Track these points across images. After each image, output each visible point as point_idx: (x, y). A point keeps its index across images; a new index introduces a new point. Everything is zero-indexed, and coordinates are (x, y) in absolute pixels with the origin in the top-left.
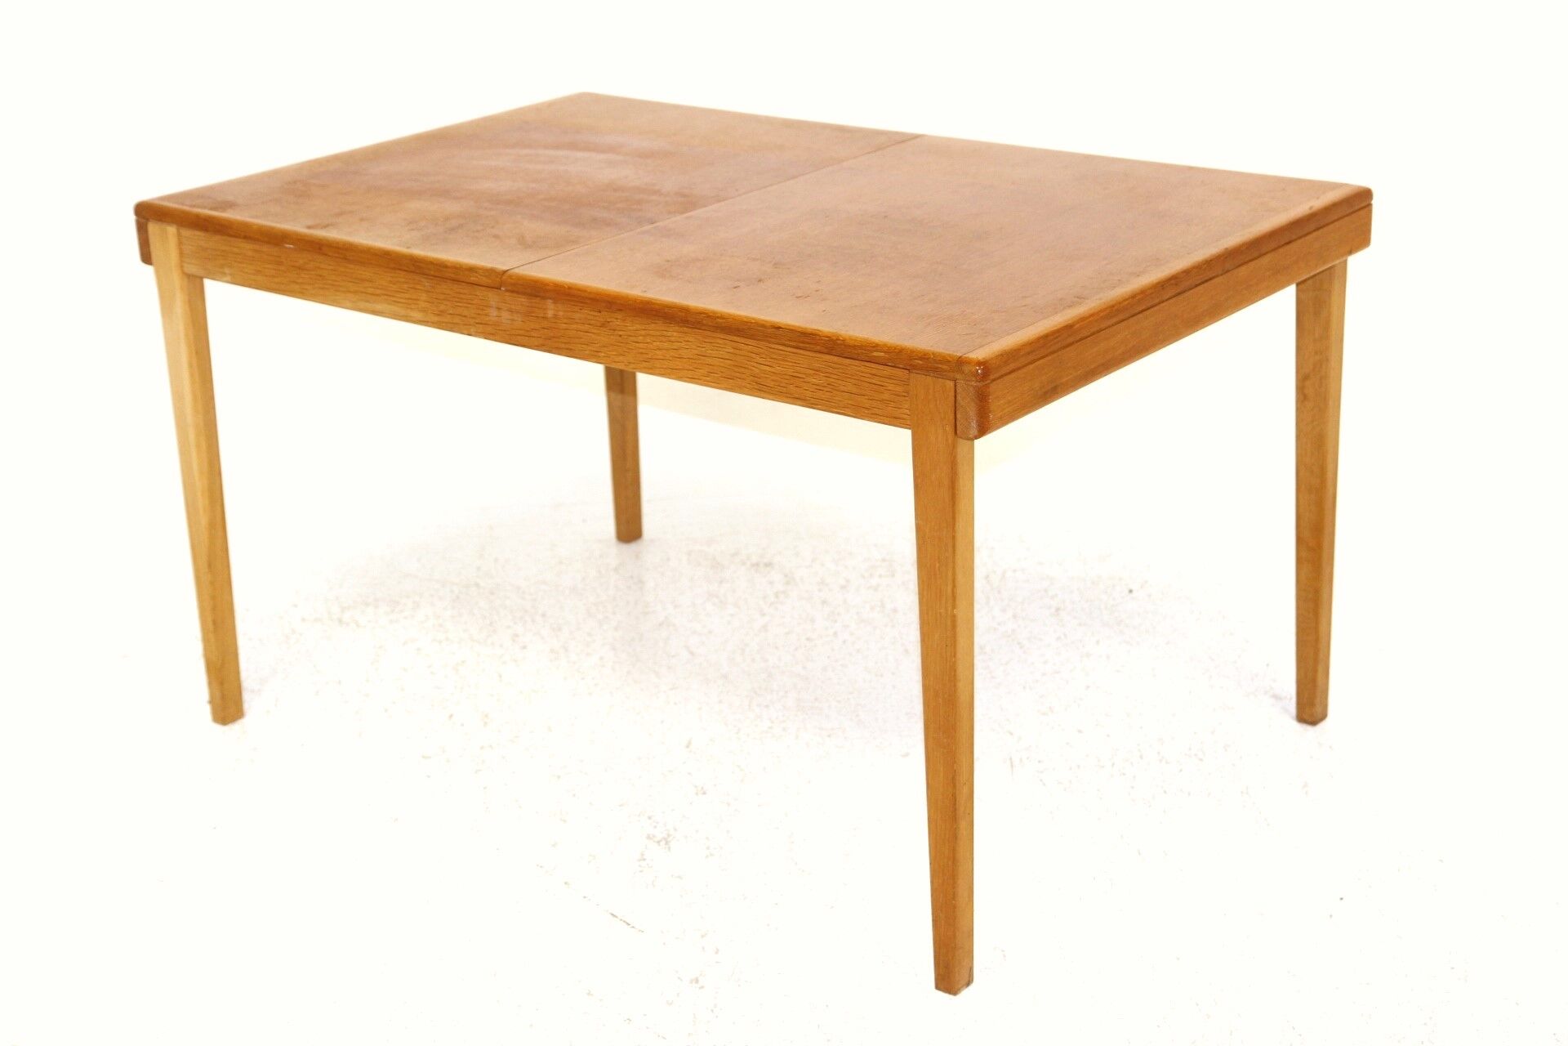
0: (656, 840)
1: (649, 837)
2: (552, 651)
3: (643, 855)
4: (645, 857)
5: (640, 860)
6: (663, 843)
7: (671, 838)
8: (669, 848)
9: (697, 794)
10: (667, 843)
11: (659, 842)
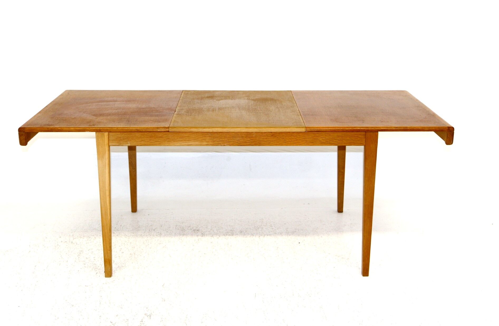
0: (147, 315)
1: (145, 314)
2: (131, 254)
3: (142, 320)
4: (143, 321)
5: (141, 322)
6: (149, 316)
7: (152, 315)
8: (150, 318)
9: (162, 301)
10: (150, 316)
11: (148, 316)
